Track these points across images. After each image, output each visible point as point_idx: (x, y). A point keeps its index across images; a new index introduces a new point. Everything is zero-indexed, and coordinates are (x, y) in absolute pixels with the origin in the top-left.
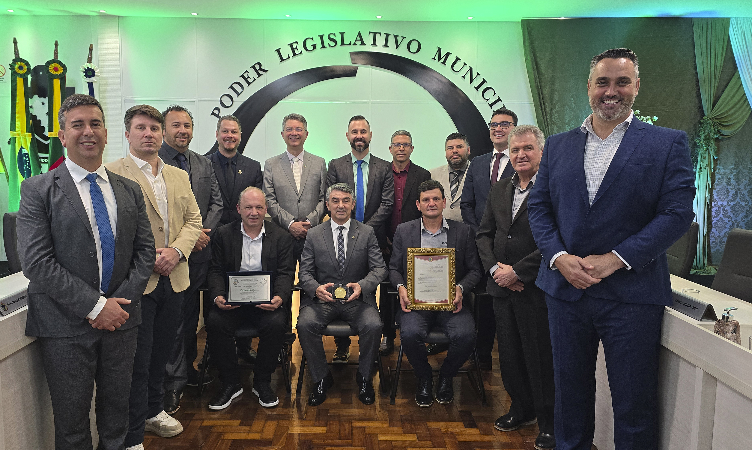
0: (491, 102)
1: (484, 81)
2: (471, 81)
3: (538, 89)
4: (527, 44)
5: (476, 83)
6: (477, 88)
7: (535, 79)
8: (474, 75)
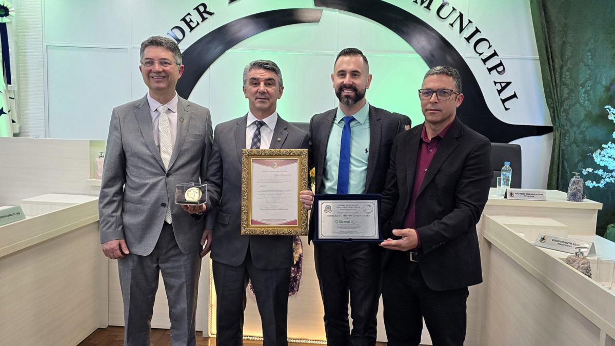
0: (485, 56)
1: (477, 31)
2: (461, 30)
3: (545, 40)
5: (467, 33)
6: (468, 39)
7: (543, 28)
8: (465, 22)
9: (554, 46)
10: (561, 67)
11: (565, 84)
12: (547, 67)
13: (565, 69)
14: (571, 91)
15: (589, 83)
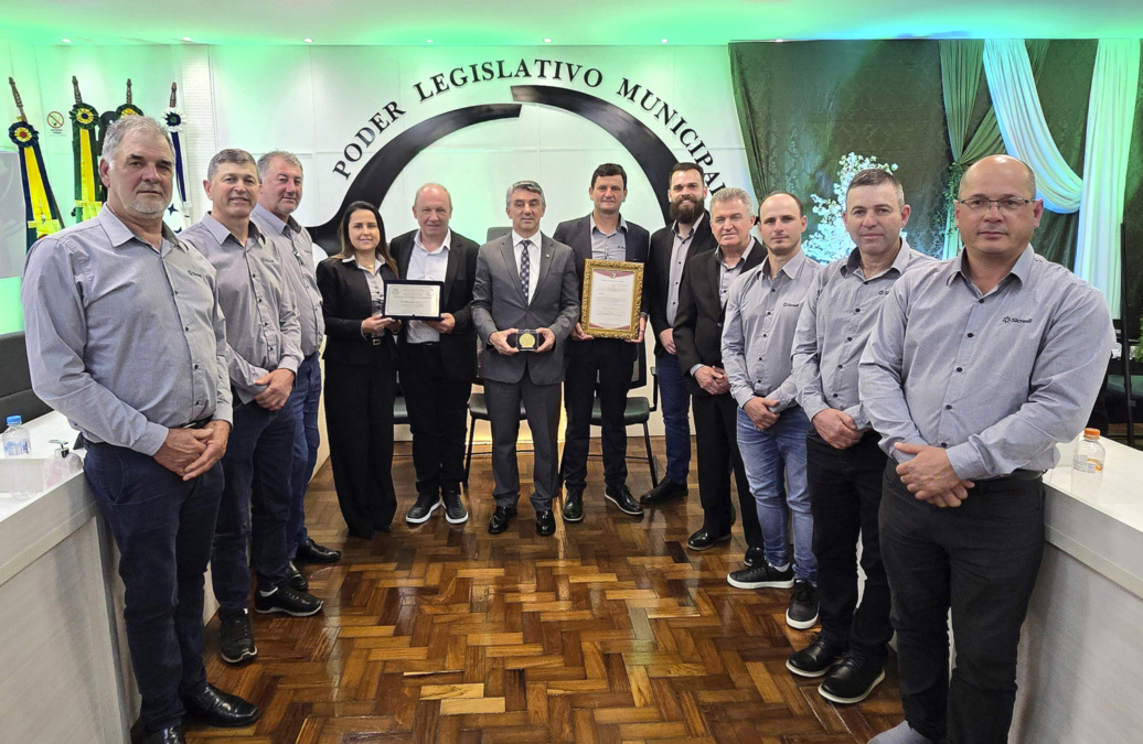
0: (691, 148)
1: (683, 121)
2: (667, 121)
3: (750, 131)
4: (736, 74)
5: (673, 124)
6: (674, 130)
7: (747, 118)
8: (670, 113)
9: (759, 136)
10: (767, 157)
11: (771, 174)
12: (754, 158)
13: (771, 158)
14: (778, 181)
15: (795, 172)
